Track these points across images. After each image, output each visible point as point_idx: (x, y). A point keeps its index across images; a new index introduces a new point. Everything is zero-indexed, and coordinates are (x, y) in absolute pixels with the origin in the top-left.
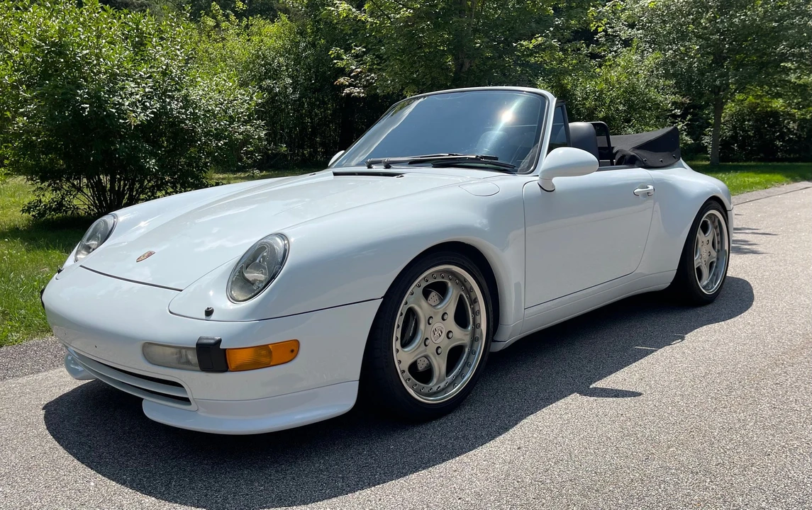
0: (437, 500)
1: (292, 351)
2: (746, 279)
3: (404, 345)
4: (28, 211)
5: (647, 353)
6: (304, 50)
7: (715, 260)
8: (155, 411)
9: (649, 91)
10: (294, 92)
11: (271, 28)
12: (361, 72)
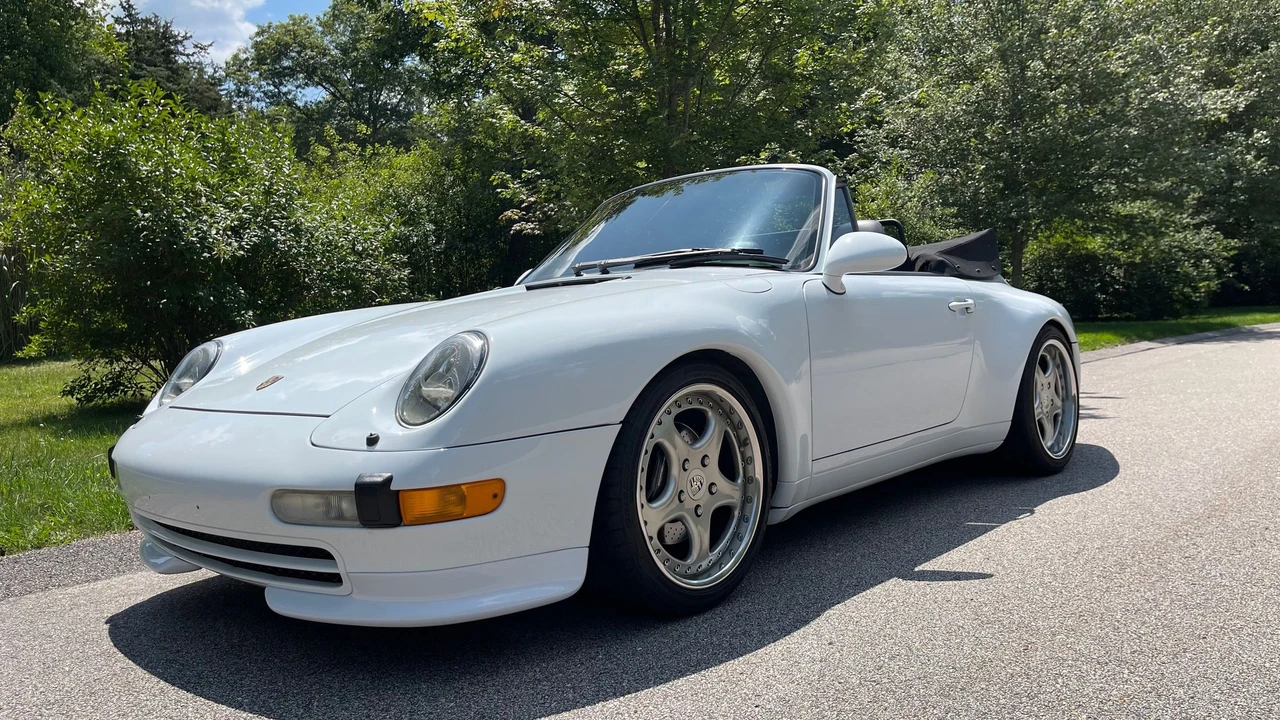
0: (723, 709)
1: (495, 496)
2: (1101, 445)
3: (651, 499)
4: (71, 392)
5: (986, 530)
6: (451, 187)
7: (1060, 411)
8: (287, 600)
9: (924, 224)
10: (437, 243)
11: (405, 160)
12: (535, 202)
